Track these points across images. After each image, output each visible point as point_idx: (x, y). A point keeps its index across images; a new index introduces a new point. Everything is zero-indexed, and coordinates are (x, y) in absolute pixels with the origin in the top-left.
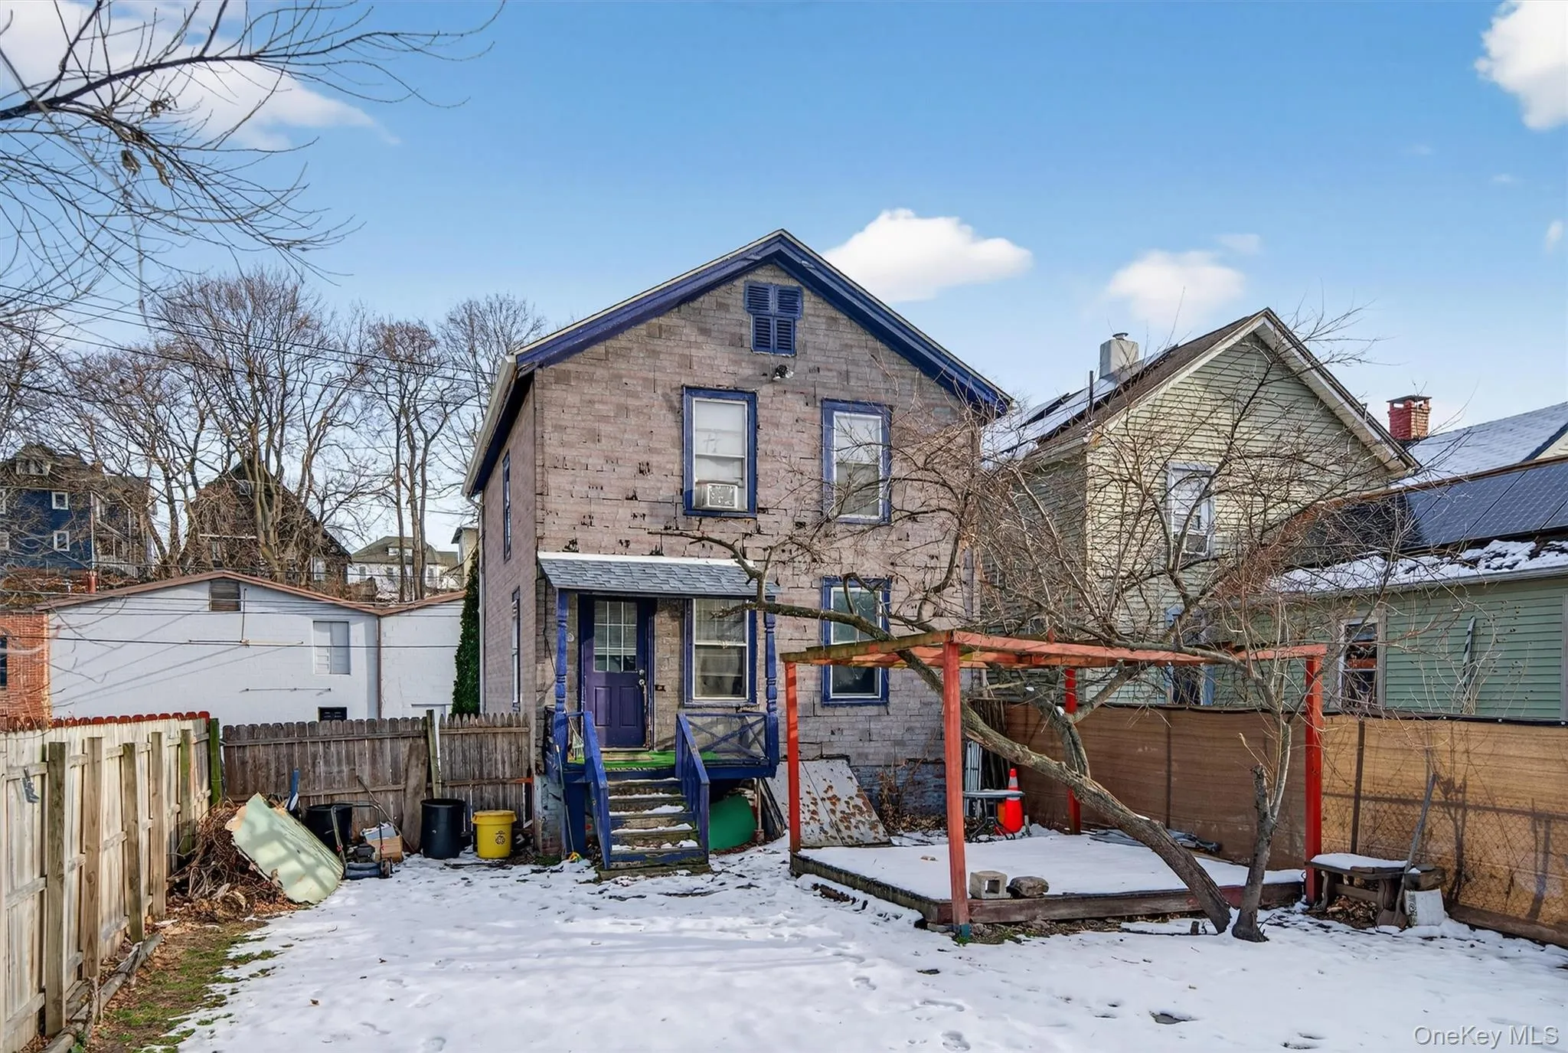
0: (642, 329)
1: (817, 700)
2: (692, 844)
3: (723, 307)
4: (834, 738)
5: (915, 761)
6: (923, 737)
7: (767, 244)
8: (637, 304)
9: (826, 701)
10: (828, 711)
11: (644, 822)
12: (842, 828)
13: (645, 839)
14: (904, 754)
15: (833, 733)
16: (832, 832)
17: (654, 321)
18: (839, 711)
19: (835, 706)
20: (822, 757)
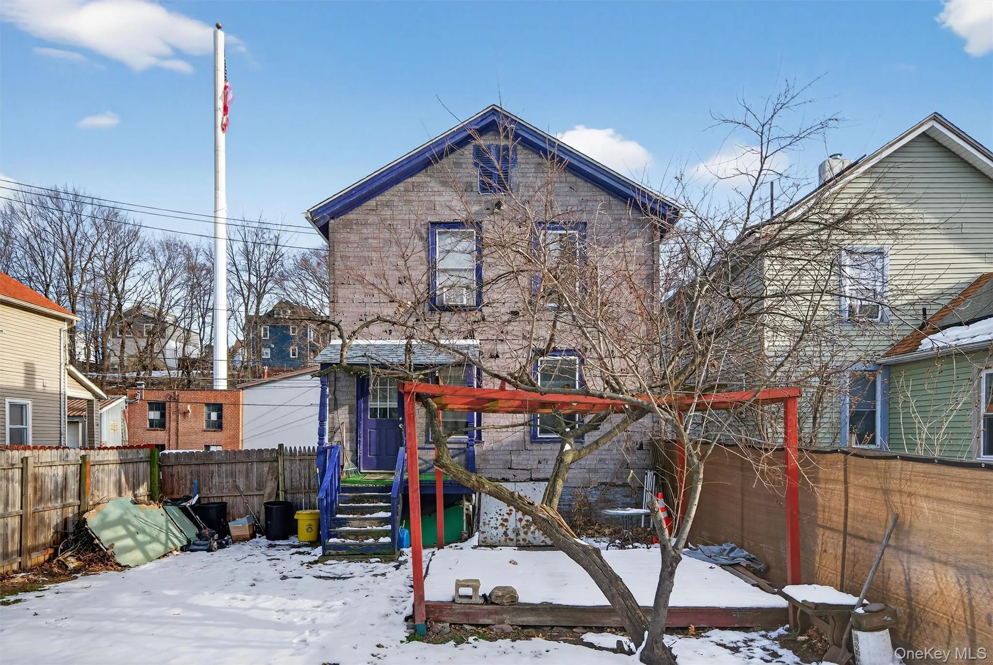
0: (401, 186)
1: (527, 438)
2: (388, 540)
3: (458, 164)
4: (540, 466)
5: (606, 484)
6: (612, 467)
7: (484, 117)
8: (391, 170)
9: (534, 439)
10: (535, 447)
11: (361, 523)
12: (522, 533)
13: (356, 535)
14: (596, 479)
15: (540, 462)
16: (512, 535)
17: (409, 180)
18: (544, 447)
19: (541, 443)
20: (531, 480)
